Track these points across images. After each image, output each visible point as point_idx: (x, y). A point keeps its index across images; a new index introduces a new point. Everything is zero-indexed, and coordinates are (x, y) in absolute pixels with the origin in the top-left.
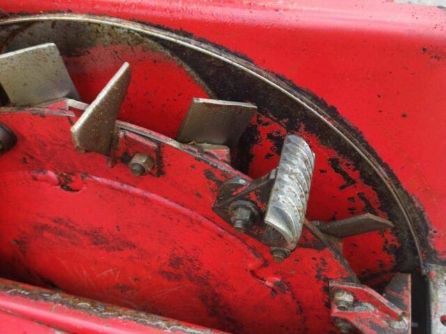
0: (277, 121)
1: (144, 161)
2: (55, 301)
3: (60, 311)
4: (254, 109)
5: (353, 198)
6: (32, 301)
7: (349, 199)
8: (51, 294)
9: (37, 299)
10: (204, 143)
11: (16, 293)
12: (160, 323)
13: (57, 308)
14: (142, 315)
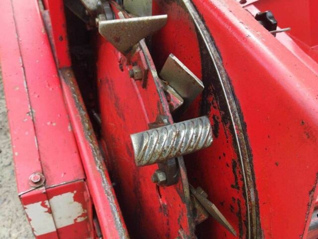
0: (220, 110)
1: (136, 71)
2: (81, 114)
3: (77, 119)
4: (202, 87)
5: (235, 199)
6: (75, 106)
7: (233, 198)
8: (83, 110)
9: (77, 107)
10: (172, 87)
11: (74, 98)
12: (99, 162)
13: (78, 117)
14: (98, 152)
